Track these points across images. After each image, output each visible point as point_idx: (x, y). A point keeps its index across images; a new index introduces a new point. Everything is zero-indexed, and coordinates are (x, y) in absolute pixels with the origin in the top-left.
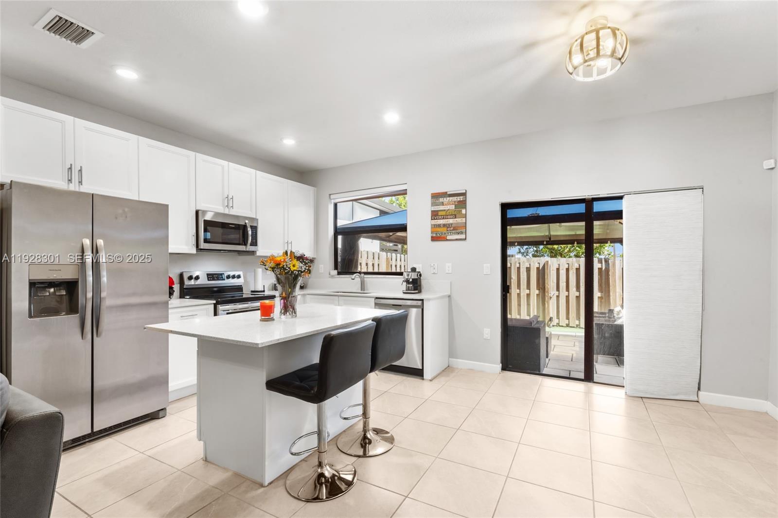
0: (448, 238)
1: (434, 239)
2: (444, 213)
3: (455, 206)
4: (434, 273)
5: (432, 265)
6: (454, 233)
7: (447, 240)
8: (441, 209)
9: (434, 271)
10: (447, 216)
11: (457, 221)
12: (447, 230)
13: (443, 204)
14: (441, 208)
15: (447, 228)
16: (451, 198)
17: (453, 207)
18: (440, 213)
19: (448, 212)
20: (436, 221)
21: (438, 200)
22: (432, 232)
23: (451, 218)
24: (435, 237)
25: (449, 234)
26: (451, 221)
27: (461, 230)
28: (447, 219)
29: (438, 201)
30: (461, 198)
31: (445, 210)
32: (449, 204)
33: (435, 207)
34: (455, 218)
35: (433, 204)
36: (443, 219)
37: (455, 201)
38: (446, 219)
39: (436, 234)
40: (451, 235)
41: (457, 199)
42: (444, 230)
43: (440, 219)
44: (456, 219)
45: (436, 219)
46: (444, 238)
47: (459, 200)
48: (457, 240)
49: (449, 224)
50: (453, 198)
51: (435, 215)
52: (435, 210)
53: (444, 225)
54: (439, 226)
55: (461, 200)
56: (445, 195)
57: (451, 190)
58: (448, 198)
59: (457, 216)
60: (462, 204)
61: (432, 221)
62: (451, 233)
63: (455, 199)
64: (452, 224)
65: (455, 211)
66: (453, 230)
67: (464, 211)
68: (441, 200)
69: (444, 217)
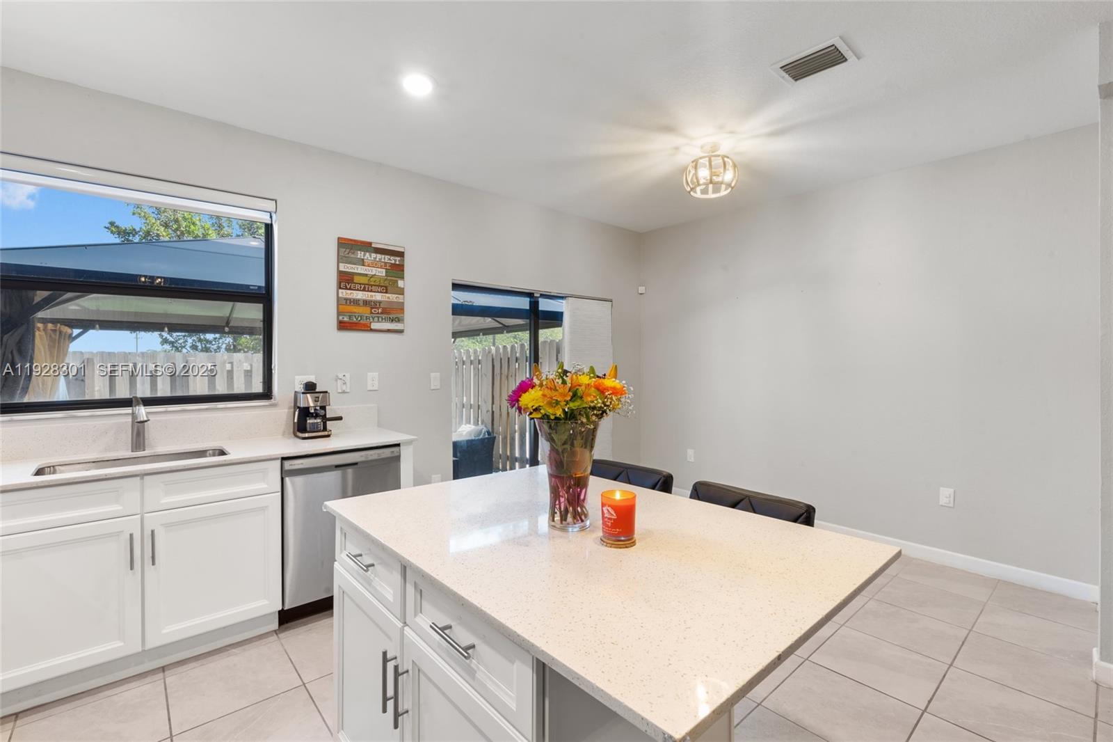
0: (374, 326)
1: (343, 326)
2: (364, 280)
3: (386, 272)
4: (344, 392)
5: (341, 376)
6: (385, 320)
7: (372, 330)
8: (359, 271)
9: (344, 388)
10: (372, 286)
11: (389, 298)
12: (371, 313)
13: (362, 262)
14: (360, 269)
15: (372, 308)
16: (379, 256)
17: (381, 272)
18: (357, 279)
19: (371, 279)
20: (349, 292)
21: (353, 253)
22: (339, 313)
23: (378, 292)
24: (348, 323)
25: (376, 319)
26: (378, 297)
27: (394, 313)
28: (371, 291)
29: (352, 256)
30: (395, 260)
31: (366, 275)
32: (374, 264)
33: (349, 265)
34: (386, 292)
35: (340, 259)
36: (364, 290)
37: (386, 263)
38: (368, 291)
39: (350, 317)
40: (378, 321)
41: (389, 259)
42: (365, 311)
43: (358, 290)
44: (387, 295)
45: (350, 289)
46: (365, 325)
47: (393, 262)
48: (389, 331)
49: (375, 302)
50: (383, 256)
51: (345, 280)
52: (347, 270)
53: (366, 303)
54: (356, 302)
55: (397, 263)
56: (366, 246)
57: (379, 240)
58: (374, 255)
59: (389, 288)
60: (397, 270)
61: (340, 291)
62: (378, 317)
63: (386, 258)
64: (380, 302)
65: (386, 279)
66: (382, 313)
67: (400, 283)
68: (360, 255)
69: (365, 287)
